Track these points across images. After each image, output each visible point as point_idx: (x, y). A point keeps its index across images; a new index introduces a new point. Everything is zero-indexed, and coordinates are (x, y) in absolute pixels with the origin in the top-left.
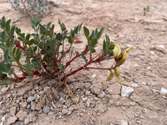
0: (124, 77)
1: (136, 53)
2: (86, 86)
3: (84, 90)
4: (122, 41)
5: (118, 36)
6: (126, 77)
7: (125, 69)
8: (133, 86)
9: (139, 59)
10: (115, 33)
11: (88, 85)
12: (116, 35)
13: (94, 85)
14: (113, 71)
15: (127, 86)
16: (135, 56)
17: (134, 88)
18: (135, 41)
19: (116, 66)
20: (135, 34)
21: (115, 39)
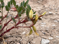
0: (44, 33)
1: (55, 17)
2: (18, 40)
3: (16, 42)
4: (47, 10)
5: (44, 7)
6: (46, 33)
7: (46, 28)
8: (49, 38)
9: (56, 21)
10: (43, 5)
11: (19, 39)
12: (43, 6)
13: (23, 39)
14: (32, 28)
15: (46, 39)
16: (54, 20)
17: (50, 40)
18: (55, 9)
19: (33, 25)
20: (56, 5)
21: (42, 8)
